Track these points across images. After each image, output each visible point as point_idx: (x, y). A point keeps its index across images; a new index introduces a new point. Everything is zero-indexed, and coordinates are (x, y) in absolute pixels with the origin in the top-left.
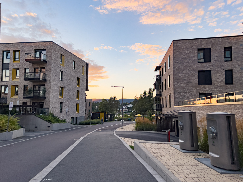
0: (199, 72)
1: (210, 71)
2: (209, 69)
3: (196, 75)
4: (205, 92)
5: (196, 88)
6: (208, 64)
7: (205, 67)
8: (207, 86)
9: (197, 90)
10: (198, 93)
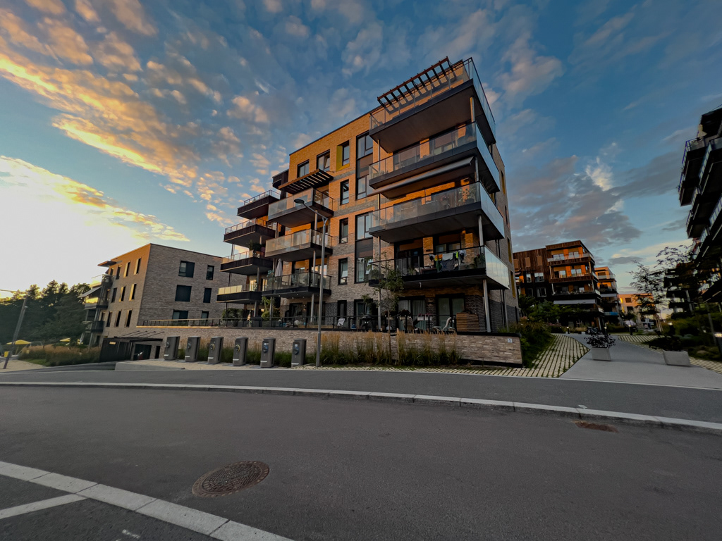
0: (178, 286)
1: (190, 287)
2: (189, 285)
3: (175, 289)
4: (180, 309)
5: (170, 305)
6: (190, 279)
7: (185, 281)
8: (184, 303)
9: (172, 307)
10: (172, 311)
